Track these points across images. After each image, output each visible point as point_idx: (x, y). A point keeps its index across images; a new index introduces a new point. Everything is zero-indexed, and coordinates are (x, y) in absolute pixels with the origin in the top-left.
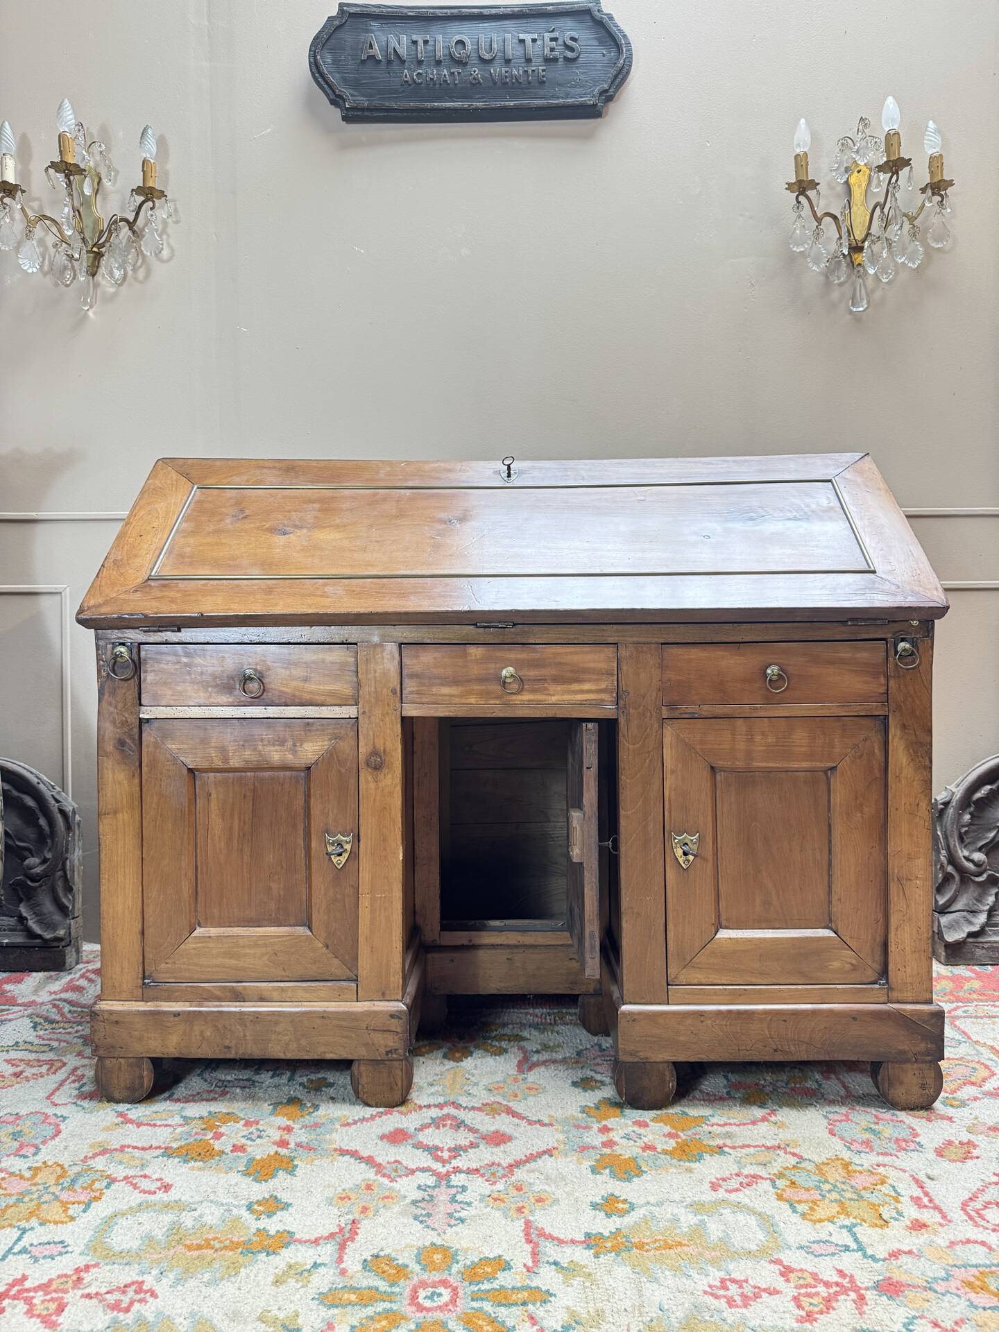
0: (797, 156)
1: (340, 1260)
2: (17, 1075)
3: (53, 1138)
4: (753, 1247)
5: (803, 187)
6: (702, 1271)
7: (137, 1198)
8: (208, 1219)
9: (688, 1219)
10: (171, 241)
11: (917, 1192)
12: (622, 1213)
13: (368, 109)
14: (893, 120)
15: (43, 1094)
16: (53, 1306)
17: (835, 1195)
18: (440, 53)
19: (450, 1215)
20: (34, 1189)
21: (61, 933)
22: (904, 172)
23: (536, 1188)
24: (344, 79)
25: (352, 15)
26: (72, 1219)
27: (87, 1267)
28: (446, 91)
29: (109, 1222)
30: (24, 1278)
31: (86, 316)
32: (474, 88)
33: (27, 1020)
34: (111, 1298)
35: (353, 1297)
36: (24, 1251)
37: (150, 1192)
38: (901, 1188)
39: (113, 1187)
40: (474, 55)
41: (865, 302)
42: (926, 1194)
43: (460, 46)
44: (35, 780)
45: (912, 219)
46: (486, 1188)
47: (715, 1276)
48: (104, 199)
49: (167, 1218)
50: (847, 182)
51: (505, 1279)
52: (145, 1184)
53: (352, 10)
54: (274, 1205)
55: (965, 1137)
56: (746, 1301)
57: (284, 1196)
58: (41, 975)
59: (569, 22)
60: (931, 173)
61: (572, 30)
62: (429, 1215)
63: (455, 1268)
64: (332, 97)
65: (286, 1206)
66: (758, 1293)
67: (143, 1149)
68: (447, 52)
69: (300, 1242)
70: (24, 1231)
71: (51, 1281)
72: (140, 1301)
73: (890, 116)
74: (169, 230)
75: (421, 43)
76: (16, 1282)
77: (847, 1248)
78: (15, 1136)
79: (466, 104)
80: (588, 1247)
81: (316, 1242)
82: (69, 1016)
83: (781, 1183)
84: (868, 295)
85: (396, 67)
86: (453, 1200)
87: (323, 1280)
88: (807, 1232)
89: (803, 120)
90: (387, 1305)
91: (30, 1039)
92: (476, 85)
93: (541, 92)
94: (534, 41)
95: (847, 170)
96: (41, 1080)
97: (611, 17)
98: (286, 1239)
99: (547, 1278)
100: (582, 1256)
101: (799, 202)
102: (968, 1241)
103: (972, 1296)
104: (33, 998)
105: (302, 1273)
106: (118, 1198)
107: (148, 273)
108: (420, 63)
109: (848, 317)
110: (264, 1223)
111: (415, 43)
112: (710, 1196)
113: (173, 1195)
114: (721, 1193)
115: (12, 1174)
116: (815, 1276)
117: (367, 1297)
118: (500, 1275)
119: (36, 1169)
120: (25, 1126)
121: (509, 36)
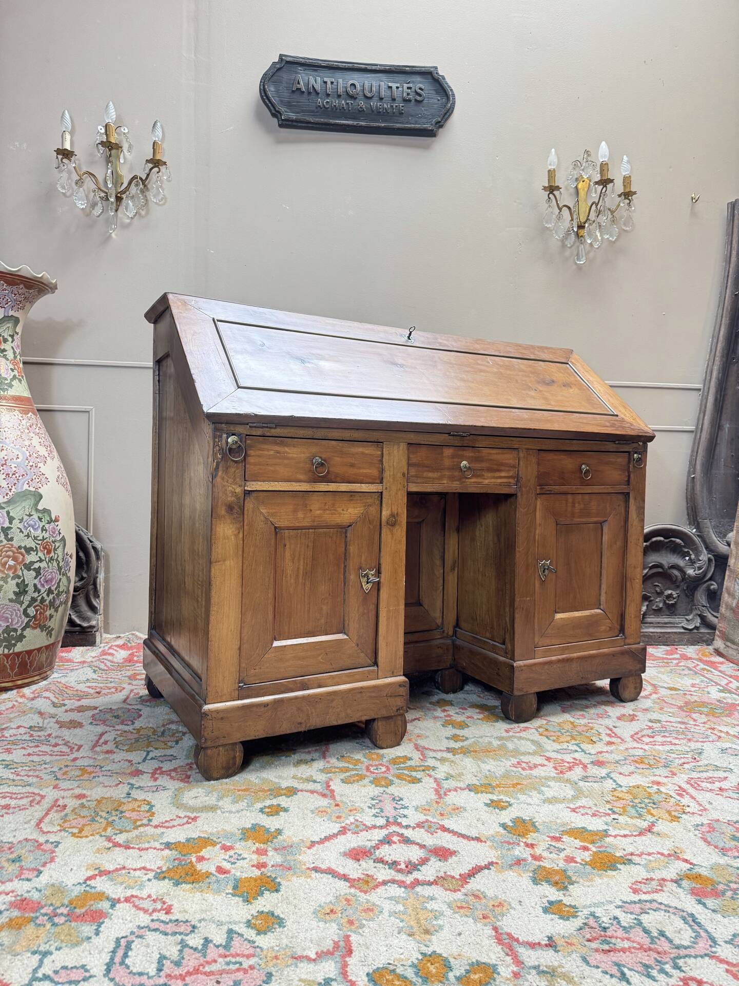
0: (549, 171)
1: (325, 758)
2: (99, 693)
3: (139, 717)
4: (531, 751)
5: (552, 189)
6: (507, 759)
9: (496, 743)
11: (610, 732)
12: (463, 741)
13: (296, 121)
14: (605, 156)
15: (120, 700)
16: (184, 776)
17: (568, 734)
18: (341, 90)
20: (142, 737)
21: (93, 623)
22: (610, 186)
23: (415, 733)
24: (282, 101)
25: (288, 62)
26: (171, 747)
27: (192, 764)
28: (343, 114)
30: (160, 768)
31: (110, 236)
32: (359, 113)
33: (90, 669)
35: (337, 770)
36: (153, 759)
38: (600, 731)
40: (361, 93)
41: (584, 258)
42: (613, 733)
43: (353, 87)
45: (612, 212)
47: (514, 761)
50: (576, 187)
51: (409, 763)
53: (288, 59)
55: (631, 713)
56: (531, 768)
58: (81, 648)
59: (418, 78)
60: (624, 186)
61: (420, 83)
63: (385, 760)
64: (274, 112)
66: (536, 766)
68: (344, 90)
70: (148, 753)
71: (175, 769)
73: (603, 152)
75: (329, 83)
76: (156, 769)
77: (576, 751)
78: (117, 717)
79: (355, 123)
80: (449, 752)
81: (309, 753)
82: (111, 667)
83: (540, 730)
84: (586, 255)
85: (313, 96)
87: (319, 765)
88: (557, 746)
89: (553, 150)
90: (355, 772)
91: (96, 677)
92: (361, 111)
93: (401, 119)
94: (397, 88)
95: (577, 180)
96: (114, 695)
97: (444, 78)
99: (431, 762)
100: (447, 755)
101: (550, 198)
102: (635, 748)
103: (637, 765)
104: (83, 659)
105: (307, 763)
108: (328, 95)
109: (575, 267)
111: (325, 83)
112: (505, 734)
114: (511, 734)
115: (125, 732)
116: (562, 760)
119: (138, 729)
120: (120, 713)
121: (382, 84)
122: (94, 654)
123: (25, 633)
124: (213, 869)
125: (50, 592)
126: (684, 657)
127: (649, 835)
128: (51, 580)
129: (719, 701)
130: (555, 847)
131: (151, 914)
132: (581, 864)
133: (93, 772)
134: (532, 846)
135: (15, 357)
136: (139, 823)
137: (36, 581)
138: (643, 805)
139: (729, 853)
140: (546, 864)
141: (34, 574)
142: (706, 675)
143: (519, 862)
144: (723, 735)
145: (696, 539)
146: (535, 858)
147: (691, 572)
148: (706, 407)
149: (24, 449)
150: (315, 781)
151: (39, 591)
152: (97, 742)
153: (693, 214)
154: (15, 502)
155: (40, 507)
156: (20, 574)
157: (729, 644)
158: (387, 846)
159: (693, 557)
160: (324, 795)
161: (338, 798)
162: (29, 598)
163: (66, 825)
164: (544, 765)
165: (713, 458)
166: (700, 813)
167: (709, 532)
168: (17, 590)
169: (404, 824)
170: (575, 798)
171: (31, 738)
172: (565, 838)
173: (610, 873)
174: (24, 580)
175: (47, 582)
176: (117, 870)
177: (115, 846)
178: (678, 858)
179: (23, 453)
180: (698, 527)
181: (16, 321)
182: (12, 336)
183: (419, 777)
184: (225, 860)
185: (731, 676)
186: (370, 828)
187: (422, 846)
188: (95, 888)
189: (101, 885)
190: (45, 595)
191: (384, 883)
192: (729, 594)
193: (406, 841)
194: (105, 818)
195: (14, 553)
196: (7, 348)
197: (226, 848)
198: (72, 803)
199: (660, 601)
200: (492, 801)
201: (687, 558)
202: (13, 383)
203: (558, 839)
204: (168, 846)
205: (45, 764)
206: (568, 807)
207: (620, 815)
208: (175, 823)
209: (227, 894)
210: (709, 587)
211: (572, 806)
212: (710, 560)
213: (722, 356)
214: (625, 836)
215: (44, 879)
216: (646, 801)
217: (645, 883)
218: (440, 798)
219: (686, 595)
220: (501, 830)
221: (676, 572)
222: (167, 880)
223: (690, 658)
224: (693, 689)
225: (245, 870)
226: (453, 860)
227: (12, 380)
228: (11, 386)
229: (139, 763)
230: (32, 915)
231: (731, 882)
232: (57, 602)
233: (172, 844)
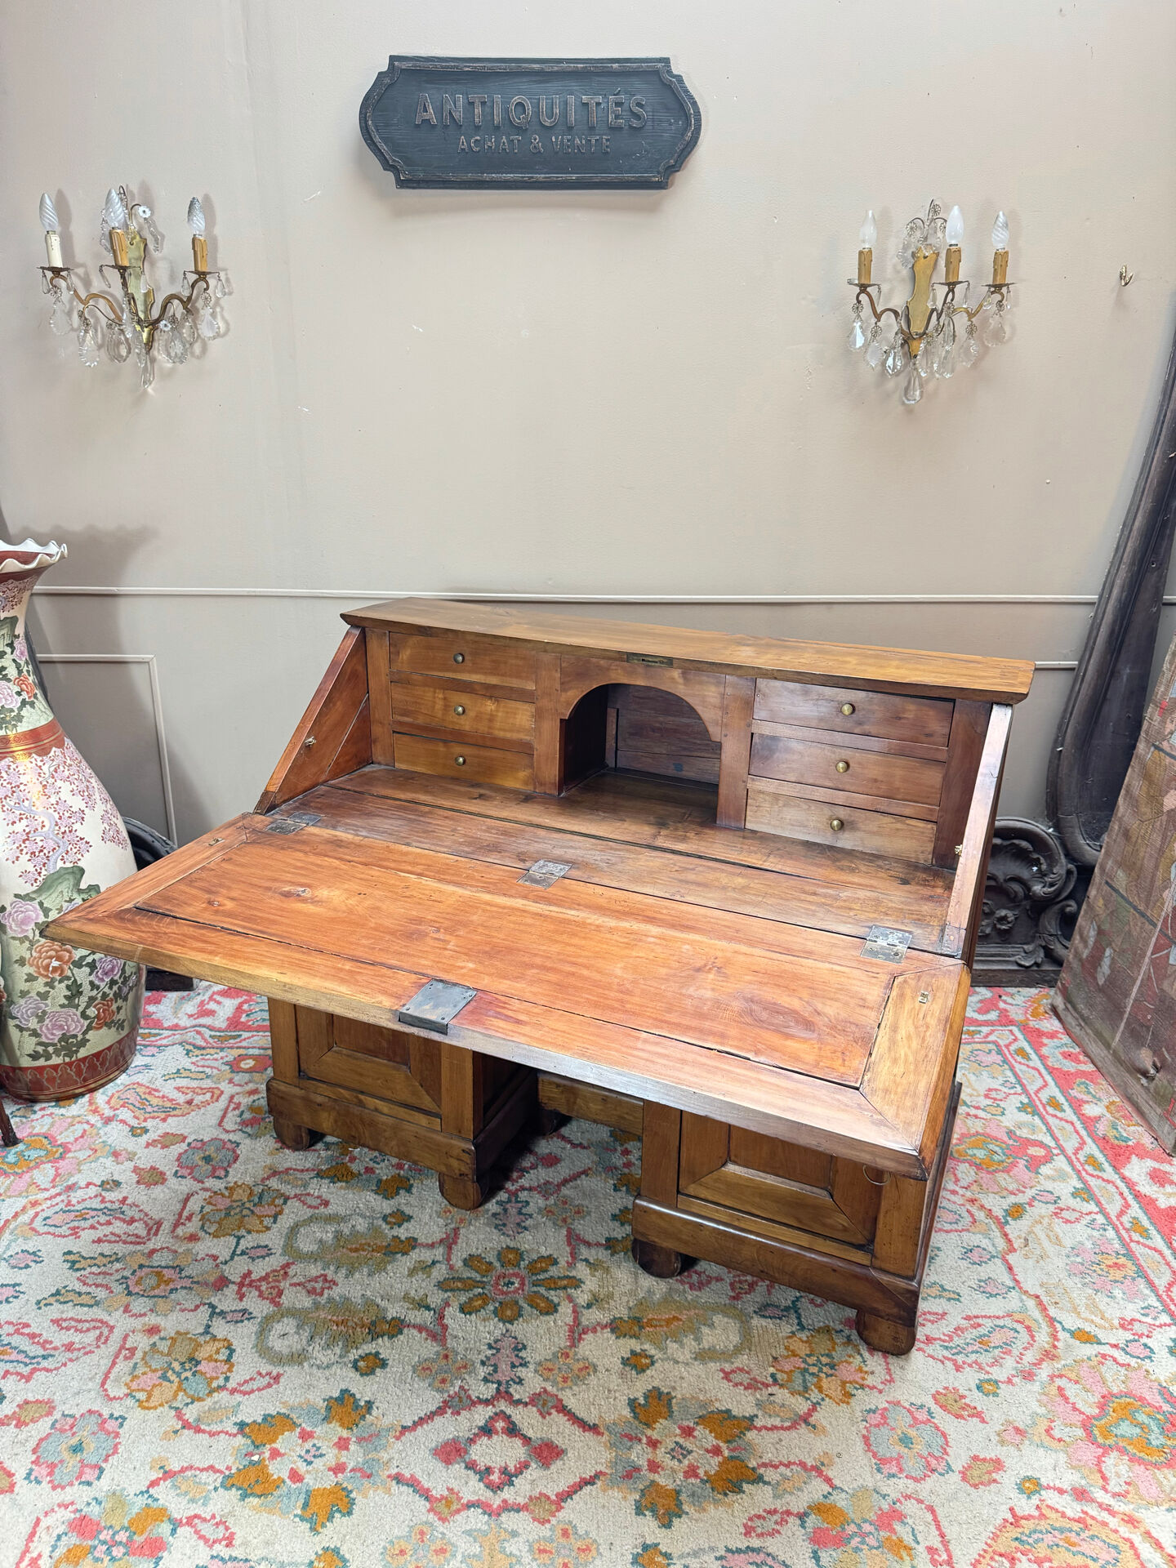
0: (861, 253)
1: (449, 1259)
2: (189, 1102)
3: (235, 1161)
5: (864, 285)
7: (309, 1212)
8: (358, 1228)
10: (226, 314)
13: (426, 178)
14: (957, 236)
15: (214, 1121)
16: (275, 1292)
18: (499, 117)
19: (518, 1224)
20: (235, 1204)
23: (577, 1203)
24: (398, 146)
25: (403, 70)
26: (268, 1229)
27: (288, 1265)
28: (505, 161)
29: (294, 1230)
30: (250, 1273)
31: (145, 392)
32: (532, 160)
34: (309, 1286)
35: (459, 1285)
36: (243, 1253)
37: (315, 1208)
39: (289, 1203)
40: (534, 120)
41: (918, 393)
43: (520, 109)
44: (149, 839)
45: (971, 315)
46: (541, 1202)
48: (152, 264)
49: (331, 1228)
50: (912, 269)
51: (553, 1271)
52: (309, 1200)
53: (404, 65)
54: (401, 1218)
57: (408, 1211)
58: (174, 995)
59: (636, 84)
60: (995, 270)
61: (639, 92)
62: (504, 1225)
63: (523, 1264)
64: (386, 165)
65: (409, 1218)
67: (302, 1171)
68: (505, 115)
69: (422, 1245)
70: (239, 1238)
71: (267, 1275)
72: (329, 1288)
73: (954, 229)
74: (222, 302)
75: (478, 104)
76: (246, 1275)
78: (208, 1160)
79: (526, 176)
80: (607, 1248)
81: (432, 1246)
82: (211, 1041)
84: (921, 386)
85: (452, 132)
86: (520, 1213)
87: (440, 1272)
90: (480, 1290)
91: (188, 1066)
92: (536, 154)
93: (604, 165)
94: (598, 104)
95: (913, 255)
96: (209, 1107)
97: (681, 80)
98: (412, 1243)
99: (578, 1270)
100: (602, 1254)
101: (859, 302)
104: (176, 1021)
105: (426, 1268)
106: (293, 1212)
107: (204, 349)
108: (478, 128)
109: (901, 408)
110: (395, 1232)
111: (472, 104)
113: (330, 1210)
115: (215, 1193)
117: (468, 1285)
118: (551, 1268)
119: (231, 1188)
120: (211, 1151)
121: (572, 99)
122: (190, 1007)
123: (87, 1037)
124: (285, 1475)
125: (113, 982)
126: (1005, 1020)
127: (803, 1429)
128: (112, 970)
129: (1010, 1133)
130: (681, 1447)
131: (211, 1547)
132: (702, 1480)
133: (171, 1280)
134: (653, 1444)
135: (20, 672)
136: (214, 1385)
137: (92, 978)
138: (814, 1370)
139: (886, 1469)
140: (661, 1480)
141: (88, 970)
142: (1018, 1067)
143: (631, 1473)
144: (980, 1215)
145: (1054, 843)
146: (654, 1467)
147: (1038, 888)
148: (1094, 643)
149: (51, 811)
150: (428, 1308)
151: (98, 988)
152: (180, 1215)
153: (1120, 303)
154: (49, 888)
155: (83, 886)
156: (70, 974)
157: (1069, 1006)
158: (485, 1439)
159: (1044, 867)
160: (433, 1336)
161: (450, 1343)
162: (86, 999)
163: (134, 1386)
164: (722, 1280)
165: (1096, 723)
166: (881, 1387)
167: (1073, 833)
168: (69, 993)
169: (516, 1397)
170: (738, 1350)
171: (102, 1206)
172: (700, 1431)
173: (732, 1497)
174: (75, 980)
175: (106, 974)
176: (183, 1470)
177: (184, 1427)
178: (820, 1473)
179: (50, 816)
180: (1057, 827)
181: (13, 621)
182: (11, 645)
183: (556, 1300)
184: (301, 1457)
185: (1051, 1071)
186: (474, 1404)
187: (527, 1440)
188: (157, 1500)
189: (165, 1495)
190: (106, 990)
191: (470, 1505)
192: (1081, 937)
193: (512, 1430)
194: (179, 1375)
195: (57, 951)
196: (5, 665)
197: (305, 1436)
198: (142, 1342)
199: (988, 925)
200: (633, 1352)
201: (1035, 869)
202: (22, 713)
203: (688, 1432)
204: (242, 1425)
205: (117, 1260)
206: (722, 1370)
207: (781, 1386)
208: (255, 1385)
209: (295, 1516)
210: (1062, 910)
211: (727, 1367)
212: (1069, 872)
213: (1132, 564)
214: (774, 1428)
215: (104, 1485)
216: (824, 1360)
217: (764, 1518)
218: (573, 1345)
219: (1029, 916)
220: (626, 1412)
221: (1016, 887)
222: (234, 1489)
223: (1012, 1022)
224: (985, 1102)
225: (319, 1478)
226: (557, 1465)
227: (20, 709)
228: (19, 718)
229: (226, 1262)
230: (90, 1543)
231: (865, 1521)
232: (125, 990)
233: (248, 1425)
